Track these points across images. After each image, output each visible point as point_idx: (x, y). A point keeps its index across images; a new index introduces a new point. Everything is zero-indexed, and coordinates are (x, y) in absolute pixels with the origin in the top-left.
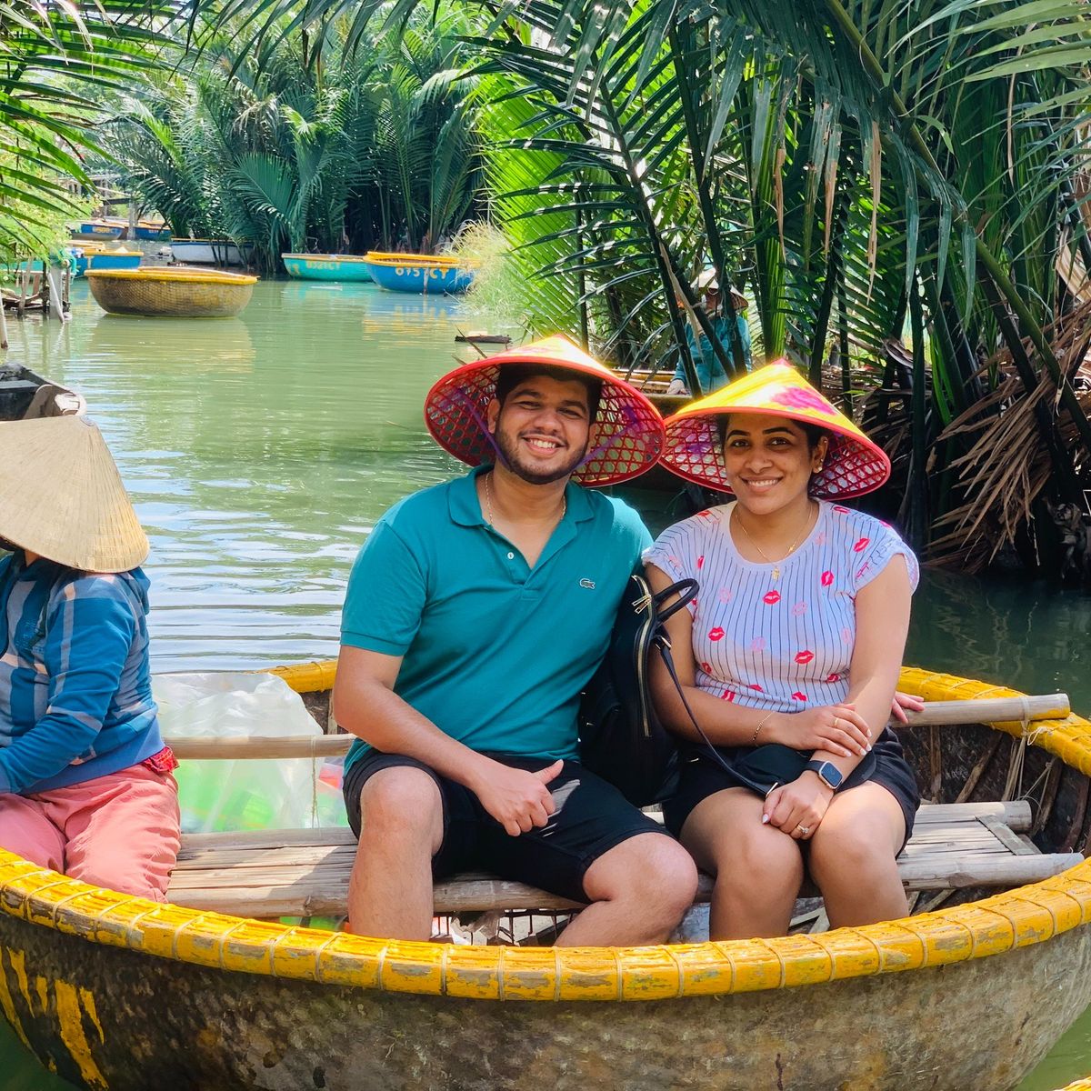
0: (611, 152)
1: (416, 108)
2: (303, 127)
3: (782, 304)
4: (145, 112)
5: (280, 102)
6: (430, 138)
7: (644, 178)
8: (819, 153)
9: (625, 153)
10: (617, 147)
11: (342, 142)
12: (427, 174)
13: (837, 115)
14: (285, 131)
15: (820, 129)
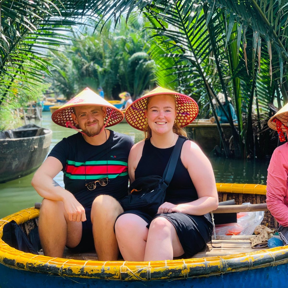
0: (191, 56)
1: (129, 63)
2: (100, 69)
3: (240, 95)
4: (59, 69)
5: (94, 63)
6: (133, 71)
7: (201, 63)
8: (255, 45)
9: (195, 56)
10: (193, 55)
11: (110, 73)
12: (133, 80)
13: (259, 35)
14: (95, 71)
15: (255, 39)
